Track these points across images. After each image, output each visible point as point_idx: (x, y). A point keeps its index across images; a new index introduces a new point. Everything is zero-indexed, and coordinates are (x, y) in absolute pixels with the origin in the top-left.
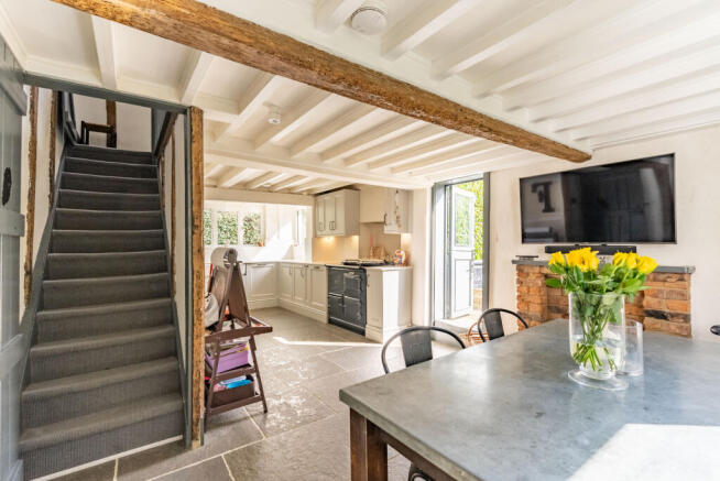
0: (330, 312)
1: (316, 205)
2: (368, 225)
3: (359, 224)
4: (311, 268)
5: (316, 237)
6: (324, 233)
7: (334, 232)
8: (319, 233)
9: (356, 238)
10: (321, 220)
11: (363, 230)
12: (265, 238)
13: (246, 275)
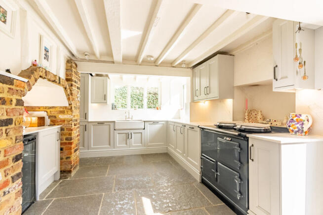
0: (203, 173)
1: (193, 76)
2: (242, 88)
3: (234, 87)
4: (187, 127)
5: (193, 102)
6: (200, 97)
7: (209, 96)
8: (196, 98)
9: (229, 102)
10: (197, 87)
11: (237, 93)
12: (161, 104)
13: (144, 129)
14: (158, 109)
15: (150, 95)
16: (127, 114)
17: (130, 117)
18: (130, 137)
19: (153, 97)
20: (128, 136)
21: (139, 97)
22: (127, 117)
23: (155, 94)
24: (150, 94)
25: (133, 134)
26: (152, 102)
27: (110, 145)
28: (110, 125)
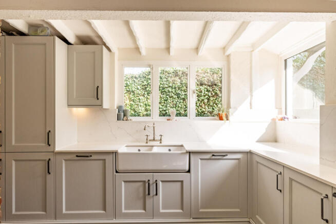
12: (229, 106)
13: (189, 171)
14: (221, 119)
15: (202, 88)
16: (149, 132)
17: (157, 138)
18: (153, 191)
19: (207, 91)
20: (148, 190)
21: (179, 92)
22: (150, 138)
23: (213, 85)
24: (202, 85)
25: (160, 184)
26: (206, 101)
27: (105, 209)
28: (105, 160)
